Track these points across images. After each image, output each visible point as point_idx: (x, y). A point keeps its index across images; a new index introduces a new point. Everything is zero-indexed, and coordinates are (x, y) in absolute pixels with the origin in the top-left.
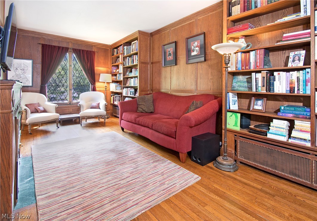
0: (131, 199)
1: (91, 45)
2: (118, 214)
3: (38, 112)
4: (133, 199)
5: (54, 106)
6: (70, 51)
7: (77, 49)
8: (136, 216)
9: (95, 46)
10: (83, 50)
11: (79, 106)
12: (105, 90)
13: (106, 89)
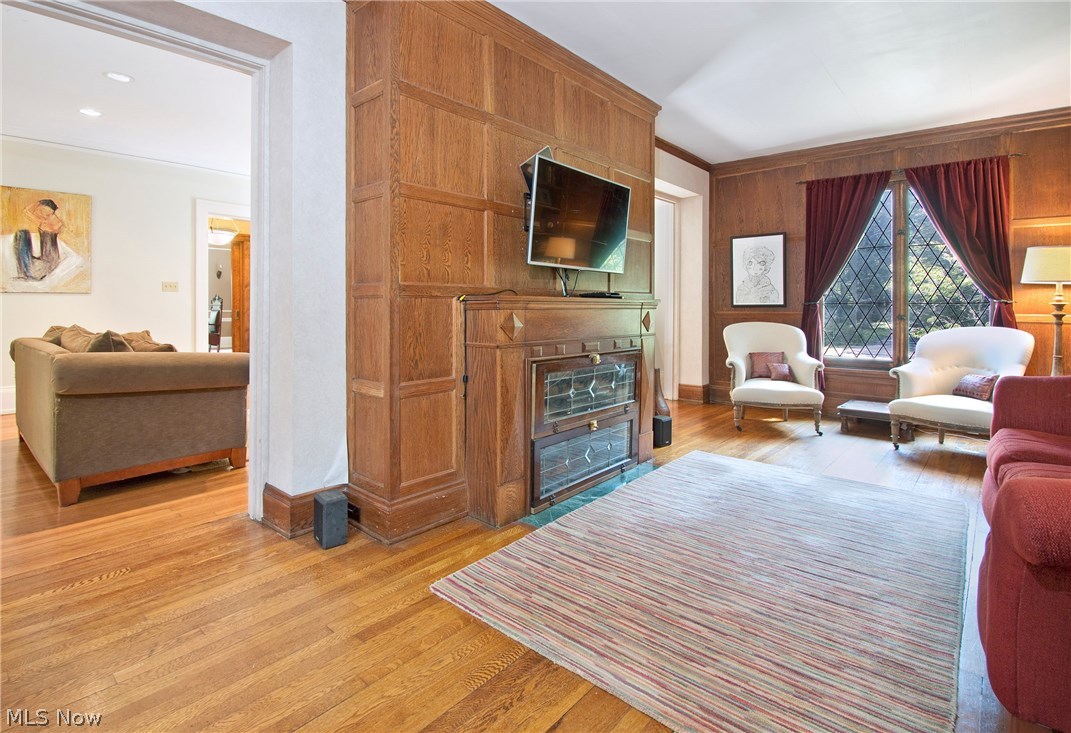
0: (615, 640)
1: (990, 132)
2: (555, 630)
3: (768, 377)
4: (614, 643)
5: (813, 365)
6: (900, 182)
7: (923, 168)
8: (559, 663)
9: (1007, 133)
10: (947, 167)
11: (895, 376)
12: (1054, 320)
13: (1059, 317)
